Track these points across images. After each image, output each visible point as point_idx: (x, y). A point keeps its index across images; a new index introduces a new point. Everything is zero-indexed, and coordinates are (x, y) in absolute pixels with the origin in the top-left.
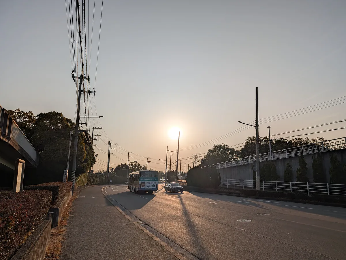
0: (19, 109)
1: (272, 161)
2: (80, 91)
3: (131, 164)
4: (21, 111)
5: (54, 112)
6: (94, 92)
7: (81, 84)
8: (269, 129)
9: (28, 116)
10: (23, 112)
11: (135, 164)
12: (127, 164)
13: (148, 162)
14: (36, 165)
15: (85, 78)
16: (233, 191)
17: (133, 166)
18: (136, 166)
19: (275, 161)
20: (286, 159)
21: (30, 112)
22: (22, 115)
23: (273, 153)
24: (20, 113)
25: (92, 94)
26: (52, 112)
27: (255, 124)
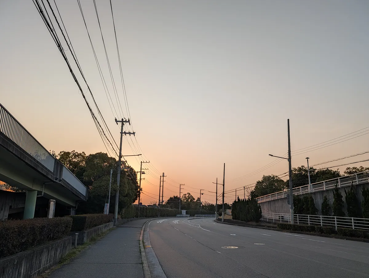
0: (74, 151)
1: (311, 193)
2: (122, 133)
3: (184, 196)
4: (76, 153)
5: (100, 152)
6: (134, 133)
7: (122, 127)
8: (308, 160)
9: (81, 156)
10: (77, 153)
11: (188, 196)
12: (179, 196)
13: (201, 194)
14: (85, 199)
15: (126, 121)
16: (271, 225)
17: (186, 199)
18: (189, 198)
19: (314, 193)
20: (324, 191)
21: (83, 152)
22: (76, 155)
23: (313, 185)
24: (75, 154)
25: (132, 135)
26: (99, 153)
27: (287, 157)
